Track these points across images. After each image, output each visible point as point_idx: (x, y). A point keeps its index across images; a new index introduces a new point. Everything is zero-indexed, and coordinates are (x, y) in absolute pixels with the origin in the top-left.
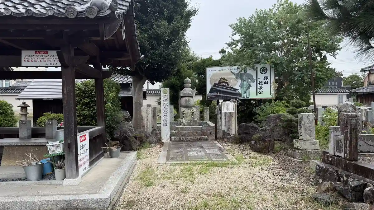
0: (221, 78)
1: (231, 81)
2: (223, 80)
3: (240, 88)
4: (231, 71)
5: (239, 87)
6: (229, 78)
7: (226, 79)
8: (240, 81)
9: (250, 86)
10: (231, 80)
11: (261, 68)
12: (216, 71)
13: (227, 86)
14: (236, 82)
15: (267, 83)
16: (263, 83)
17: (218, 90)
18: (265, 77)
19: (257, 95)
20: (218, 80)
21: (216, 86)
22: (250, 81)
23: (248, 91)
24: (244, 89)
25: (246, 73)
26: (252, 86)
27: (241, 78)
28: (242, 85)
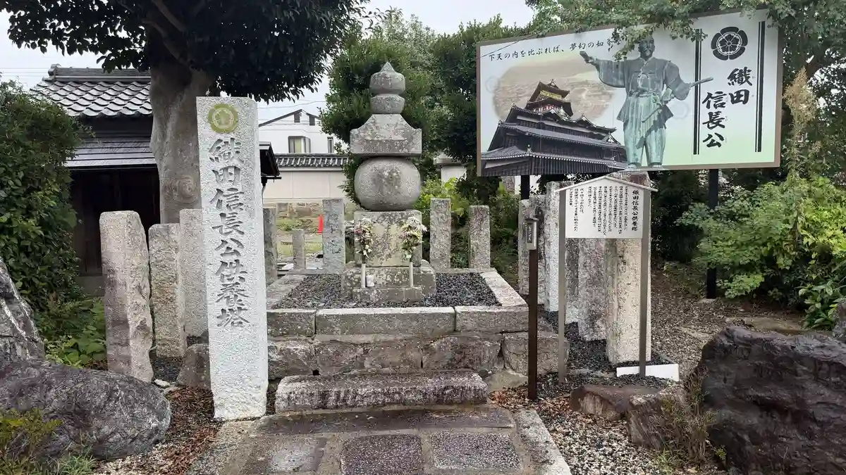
0: (541, 87)
1: (584, 95)
2: (548, 95)
3: (619, 125)
4: (584, 55)
5: (619, 118)
6: (573, 85)
7: (561, 88)
8: (620, 95)
9: (665, 114)
10: (582, 91)
11: (717, 36)
12: (520, 55)
13: (565, 119)
14: (603, 101)
15: (742, 98)
16: (724, 100)
17: (527, 134)
18: (736, 73)
19: (695, 153)
20: (528, 95)
21: (519, 118)
22: (666, 94)
23: (659, 135)
24: (640, 126)
25: (650, 59)
26: (672, 115)
27: (626, 82)
28: (632, 113)
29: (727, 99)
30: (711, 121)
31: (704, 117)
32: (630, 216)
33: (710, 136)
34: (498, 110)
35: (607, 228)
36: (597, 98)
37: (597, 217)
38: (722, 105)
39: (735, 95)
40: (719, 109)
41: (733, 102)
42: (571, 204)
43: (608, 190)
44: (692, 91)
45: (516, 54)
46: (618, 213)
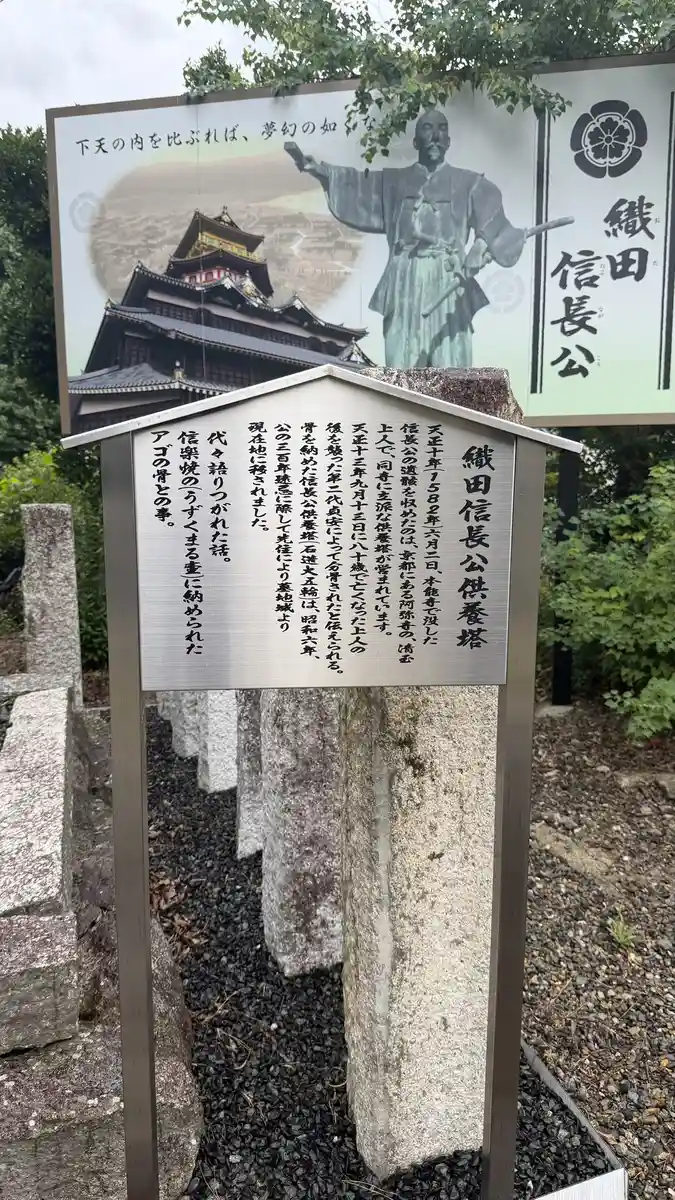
0: (199, 224)
1: (295, 248)
2: (216, 243)
3: (373, 321)
4: (293, 151)
5: (374, 304)
6: (271, 223)
7: (245, 227)
8: (375, 249)
9: (472, 298)
10: (291, 237)
11: (584, 120)
12: (147, 142)
13: (256, 302)
14: (338, 263)
15: (634, 268)
16: (596, 270)
17: (172, 336)
18: (623, 208)
19: (534, 390)
20: (170, 242)
21: (152, 295)
22: (474, 251)
24: (418, 327)
25: (439, 168)
26: (488, 303)
27: (387, 221)
28: (402, 295)
29: (602, 268)
30: (569, 317)
31: (554, 309)
32: (450, 581)
33: (566, 352)
34: (101, 275)
35: (346, 635)
36: (325, 254)
37: (297, 580)
38: (592, 282)
39: (619, 259)
40: (586, 290)
41: (615, 275)
42: (163, 514)
44: (530, 245)
45: (138, 140)
46: (395, 563)
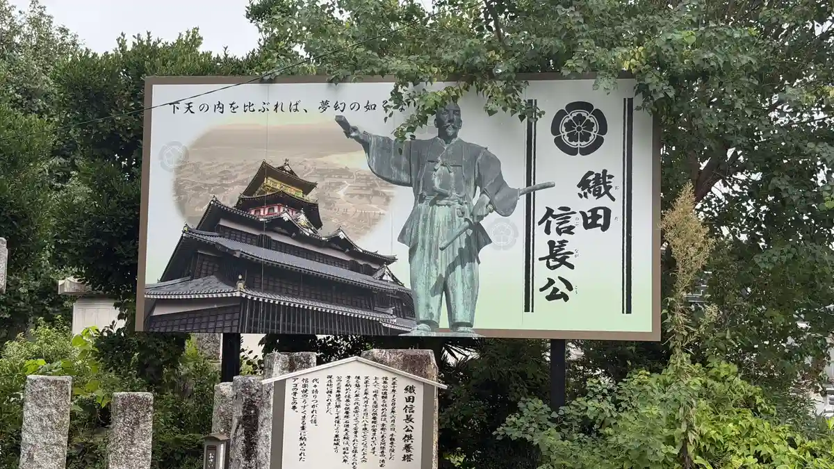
0: (266, 170)
1: (341, 193)
2: (278, 186)
3: (401, 251)
4: (342, 122)
5: (402, 238)
6: (323, 173)
7: (303, 176)
8: (403, 199)
9: (478, 238)
10: (338, 186)
11: (560, 115)
12: (227, 108)
13: (308, 232)
14: (375, 206)
15: (601, 221)
16: (572, 222)
17: (238, 255)
18: (591, 177)
19: (527, 310)
20: (242, 183)
21: (222, 223)
22: (480, 203)
23: (468, 275)
24: (437, 258)
25: (454, 141)
26: (490, 241)
27: (413, 177)
28: (424, 232)
29: (576, 221)
30: (552, 255)
31: (542, 249)
32: (400, 434)
33: (551, 282)
34: (182, 205)
35: (359, 455)
36: (364, 199)
37: (342, 434)
38: (569, 230)
39: (589, 214)
40: (565, 236)
41: (587, 226)
42: (294, 408)
43: (362, 382)
45: (220, 106)
46: (379, 428)
